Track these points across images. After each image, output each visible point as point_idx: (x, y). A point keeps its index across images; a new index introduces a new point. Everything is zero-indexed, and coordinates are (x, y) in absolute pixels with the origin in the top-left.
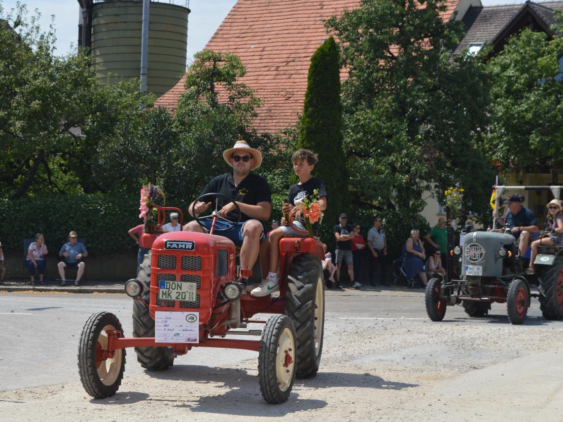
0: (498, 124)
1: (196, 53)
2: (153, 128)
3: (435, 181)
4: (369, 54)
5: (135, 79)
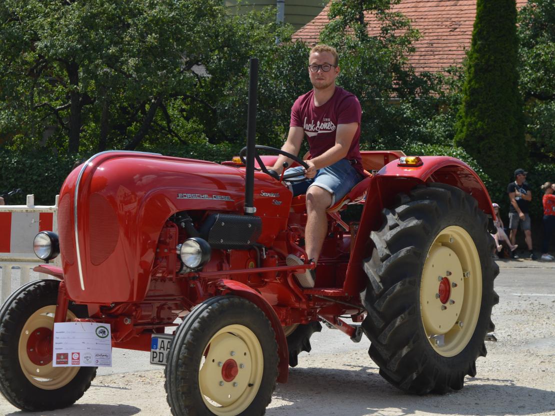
2: (290, 67)
5: (269, 8)
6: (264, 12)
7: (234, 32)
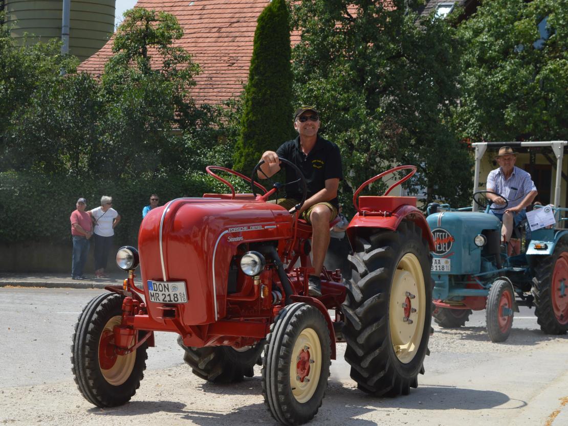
0: (469, 96)
1: (126, 11)
2: (75, 97)
3: (397, 161)
4: (325, 14)
5: (55, 40)
6: (50, 44)
7: (20, 63)
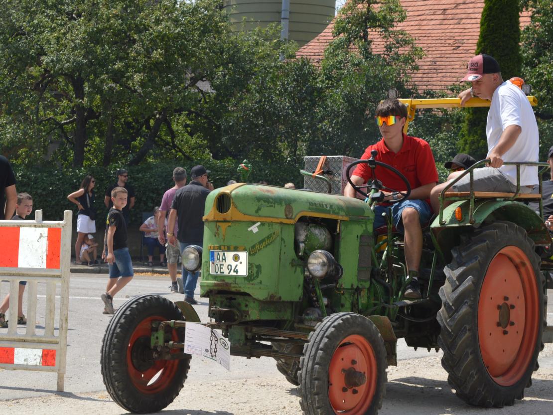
2: (294, 83)
5: (274, 25)
6: (268, 29)
7: (238, 49)
